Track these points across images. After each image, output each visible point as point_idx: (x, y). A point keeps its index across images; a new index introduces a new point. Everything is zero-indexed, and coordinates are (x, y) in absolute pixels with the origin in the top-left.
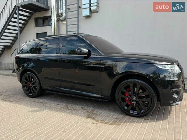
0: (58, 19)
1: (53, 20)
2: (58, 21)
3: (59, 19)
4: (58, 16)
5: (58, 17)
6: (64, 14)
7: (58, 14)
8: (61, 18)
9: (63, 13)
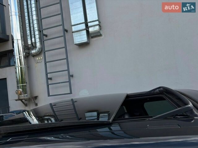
0: (26, 53)
1: (17, 57)
2: (27, 56)
3: (29, 53)
4: (27, 48)
5: (27, 51)
6: (38, 45)
7: (27, 45)
8: (33, 51)
9: (35, 43)
